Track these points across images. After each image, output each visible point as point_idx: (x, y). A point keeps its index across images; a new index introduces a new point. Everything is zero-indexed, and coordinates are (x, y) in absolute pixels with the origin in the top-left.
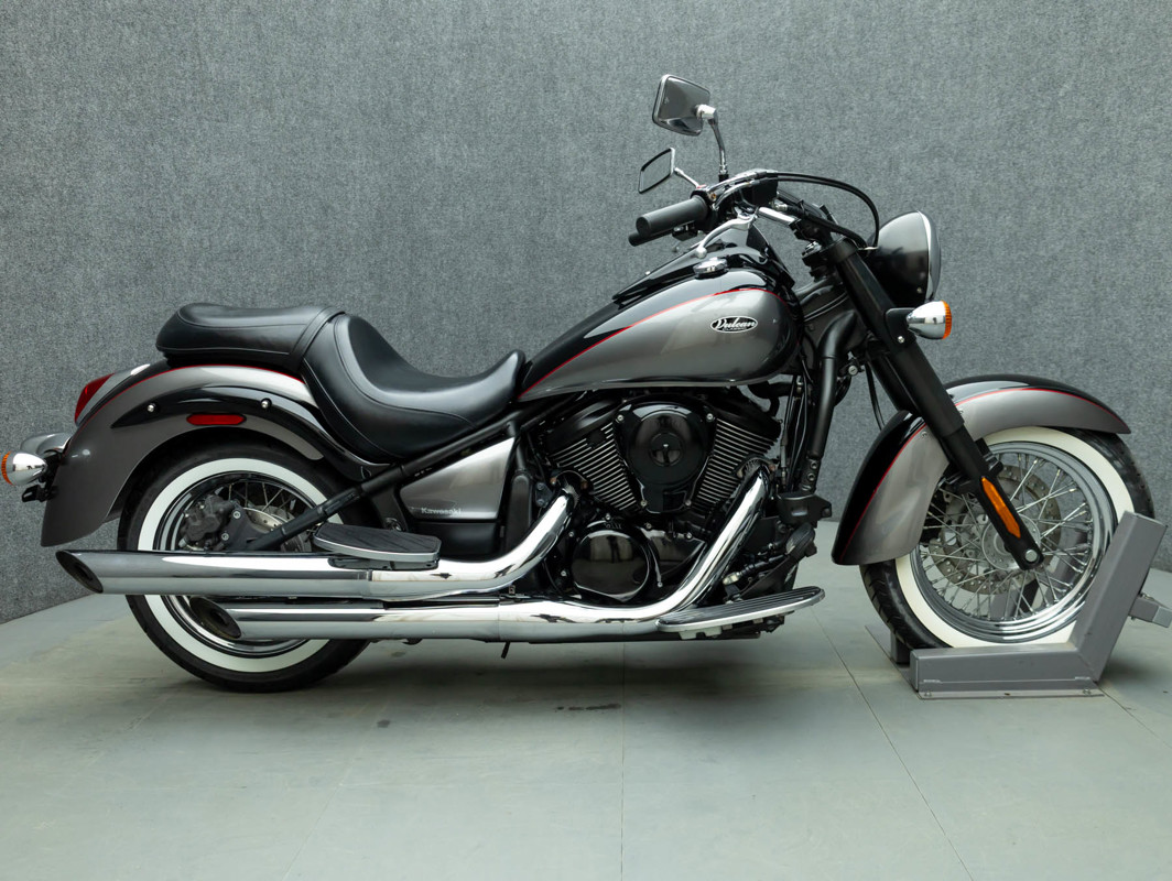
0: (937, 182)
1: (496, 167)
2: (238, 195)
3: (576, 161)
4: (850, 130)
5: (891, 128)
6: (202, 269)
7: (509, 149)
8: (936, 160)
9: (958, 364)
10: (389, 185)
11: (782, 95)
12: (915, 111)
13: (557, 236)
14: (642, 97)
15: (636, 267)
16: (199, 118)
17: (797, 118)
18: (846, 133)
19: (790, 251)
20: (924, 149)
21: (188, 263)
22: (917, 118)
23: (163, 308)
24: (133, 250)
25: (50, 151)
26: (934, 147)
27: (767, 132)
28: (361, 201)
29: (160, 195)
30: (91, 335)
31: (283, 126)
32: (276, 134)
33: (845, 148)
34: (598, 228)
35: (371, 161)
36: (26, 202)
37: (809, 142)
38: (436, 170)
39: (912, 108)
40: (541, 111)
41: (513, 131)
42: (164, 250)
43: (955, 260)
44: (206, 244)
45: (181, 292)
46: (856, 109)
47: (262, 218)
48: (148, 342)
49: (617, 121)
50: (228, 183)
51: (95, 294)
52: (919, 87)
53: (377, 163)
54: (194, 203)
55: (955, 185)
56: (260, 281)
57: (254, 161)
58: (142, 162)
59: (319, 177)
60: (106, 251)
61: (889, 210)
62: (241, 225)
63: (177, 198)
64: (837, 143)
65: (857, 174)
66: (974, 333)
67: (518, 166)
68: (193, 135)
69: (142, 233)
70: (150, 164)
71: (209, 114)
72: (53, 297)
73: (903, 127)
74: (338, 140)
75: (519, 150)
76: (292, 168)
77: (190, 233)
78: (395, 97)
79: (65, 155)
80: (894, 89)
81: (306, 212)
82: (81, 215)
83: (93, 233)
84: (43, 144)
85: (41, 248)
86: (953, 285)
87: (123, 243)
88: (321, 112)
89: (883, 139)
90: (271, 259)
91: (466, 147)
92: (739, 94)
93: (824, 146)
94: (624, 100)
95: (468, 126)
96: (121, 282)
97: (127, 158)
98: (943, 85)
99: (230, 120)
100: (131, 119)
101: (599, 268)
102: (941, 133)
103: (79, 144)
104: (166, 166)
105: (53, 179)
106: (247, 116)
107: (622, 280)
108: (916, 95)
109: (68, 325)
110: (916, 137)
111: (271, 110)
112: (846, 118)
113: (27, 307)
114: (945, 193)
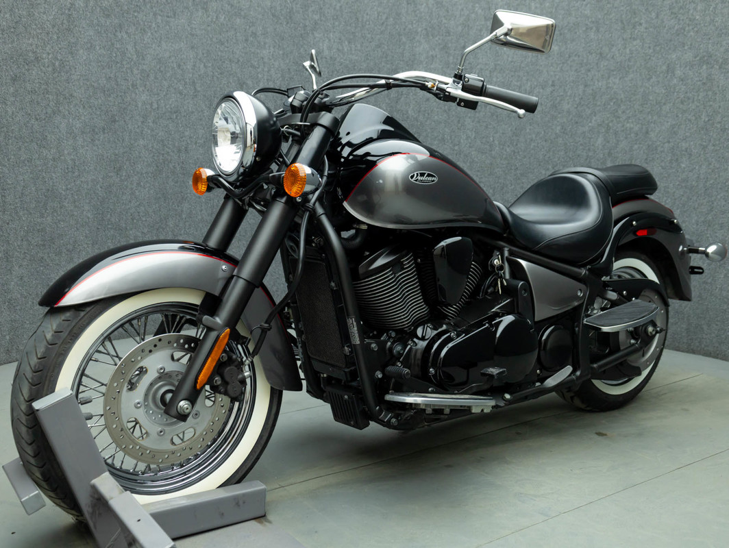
0: (704, 84)
1: (367, 59)
2: (179, 71)
3: (427, 57)
4: (638, 41)
5: (671, 41)
6: (151, 124)
7: (379, 46)
8: (705, 67)
9: (709, 226)
10: (289, 69)
11: (588, 12)
12: (691, 28)
13: (409, 112)
14: (480, 11)
15: (467, 139)
16: (155, 14)
17: (598, 30)
18: (635, 43)
19: (584, 132)
20: (695, 57)
21: (141, 119)
22: (692, 33)
23: (122, 151)
24: (103, 108)
25: (48, 34)
26: (704, 57)
27: (573, 40)
28: (267, 80)
29: (124, 69)
30: (70, 167)
31: (215, 22)
32: (209, 28)
33: (634, 55)
34: (441, 108)
35: (277, 50)
36: (29, 70)
37: (606, 49)
38: (324, 60)
39: (689, 25)
40: (404, 20)
41: (382, 33)
42: (124, 109)
43: (714, 145)
44: (155, 106)
45: (135, 140)
46: (644, 25)
47: (195, 89)
48: (110, 174)
49: (460, 28)
50: (173, 62)
51: (75, 138)
52: (695, 9)
53: (281, 52)
54: (148, 76)
55: (718, 87)
56: (192, 135)
57: (192, 47)
58: (113, 44)
59: (239, 61)
60: (84, 107)
61: (665, 104)
62: (181, 93)
63: (135, 72)
64: (628, 51)
65: (641, 75)
66: (724, 203)
67: (384, 59)
68: (150, 26)
69: (110, 96)
70: (118, 46)
71: (162, 11)
72: (45, 138)
73: (680, 40)
74: (254, 34)
75: (386, 47)
76: (219, 53)
77: (144, 97)
78: (297, 4)
79: (58, 38)
80: (676, 10)
81: (228, 86)
82: (68, 81)
83: (75, 94)
84: (43, 29)
85: (38, 103)
86: (710, 164)
87: (96, 103)
88: (243, 13)
89: (664, 49)
90: (201, 119)
91: (347, 43)
92: (554, 11)
93: (617, 53)
94: (466, 12)
95: (349, 28)
96: (93, 130)
97: (102, 41)
98: (715, 8)
99: (177, 17)
100: (106, 13)
101: (440, 138)
102: (710, 46)
103: (69, 30)
104: (130, 48)
105: (49, 54)
106: (189, 14)
107: (456, 148)
108: (692, 15)
109: (54, 160)
110: (690, 48)
111: (206, 10)
112: (636, 31)
113: (26, 144)
114: (710, 93)
